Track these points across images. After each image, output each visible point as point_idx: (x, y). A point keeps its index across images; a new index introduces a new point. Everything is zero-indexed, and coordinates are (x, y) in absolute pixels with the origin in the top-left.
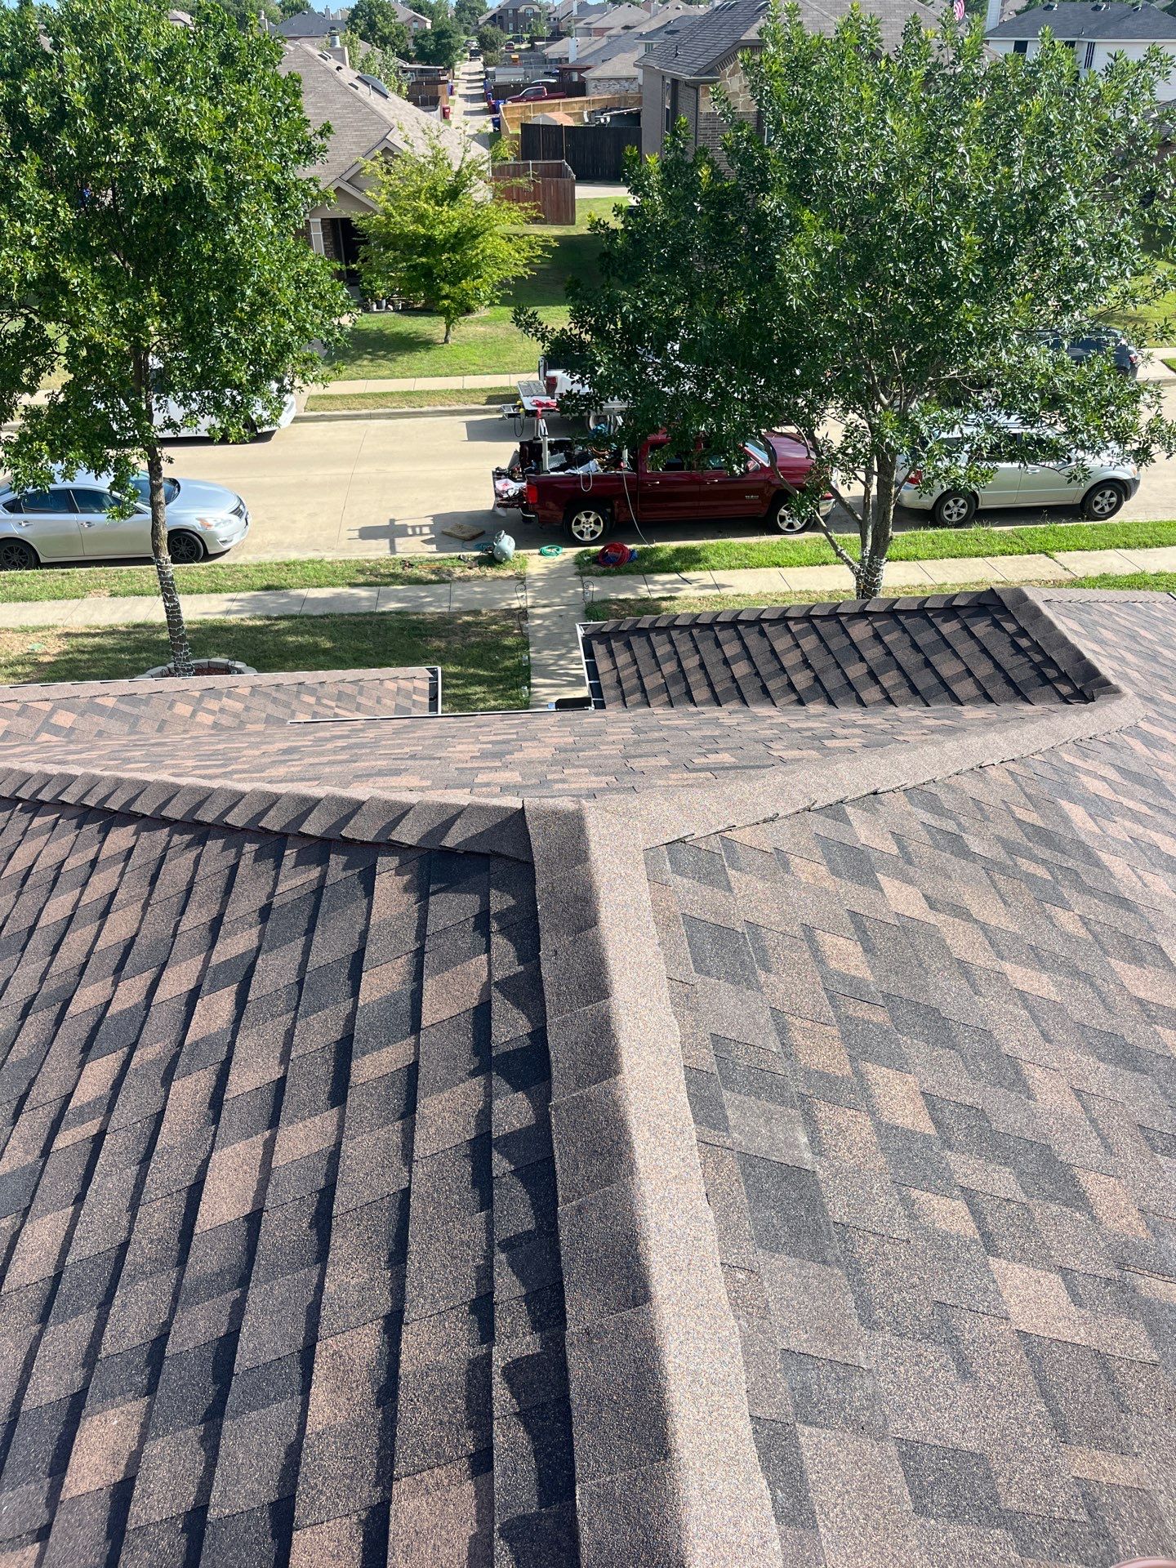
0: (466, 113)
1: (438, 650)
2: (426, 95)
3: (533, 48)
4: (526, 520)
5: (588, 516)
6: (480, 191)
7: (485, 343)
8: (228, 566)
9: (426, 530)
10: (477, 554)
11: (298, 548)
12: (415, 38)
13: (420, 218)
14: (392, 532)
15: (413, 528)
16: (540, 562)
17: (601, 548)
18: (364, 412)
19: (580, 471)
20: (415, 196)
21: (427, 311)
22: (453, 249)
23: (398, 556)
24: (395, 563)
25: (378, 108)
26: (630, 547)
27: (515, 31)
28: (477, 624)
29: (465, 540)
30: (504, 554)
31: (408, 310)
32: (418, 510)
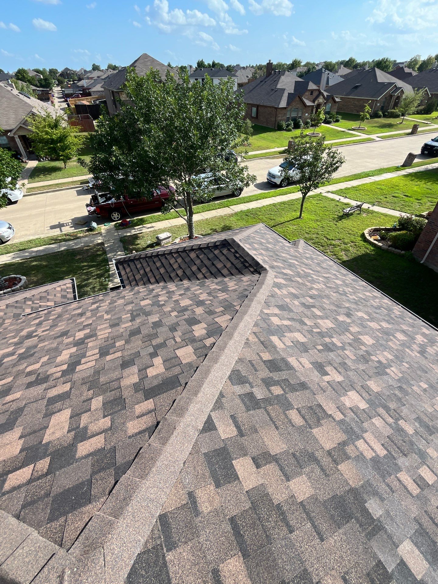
0: (59, 102)
1: (80, 259)
2: (45, 97)
3: (74, 83)
4: (98, 217)
5: (115, 213)
6: (64, 124)
7: (77, 167)
8: (11, 244)
9: (70, 224)
10: (86, 228)
11: (33, 235)
12: (38, 81)
13: (47, 133)
14: (60, 226)
15: (66, 224)
16: (104, 228)
17: (121, 221)
18: (45, 191)
19: (110, 202)
20: (45, 127)
21: (57, 159)
22: (60, 142)
23: (63, 233)
24: (63, 235)
25: (27, 102)
26: (128, 220)
27: (68, 78)
28: (91, 249)
29: (82, 225)
30: (94, 228)
31: (52, 160)
32: (67, 218)
